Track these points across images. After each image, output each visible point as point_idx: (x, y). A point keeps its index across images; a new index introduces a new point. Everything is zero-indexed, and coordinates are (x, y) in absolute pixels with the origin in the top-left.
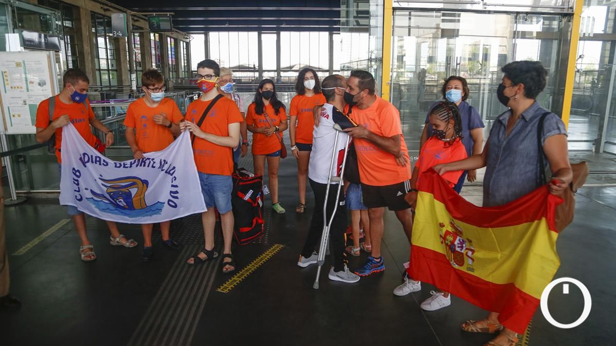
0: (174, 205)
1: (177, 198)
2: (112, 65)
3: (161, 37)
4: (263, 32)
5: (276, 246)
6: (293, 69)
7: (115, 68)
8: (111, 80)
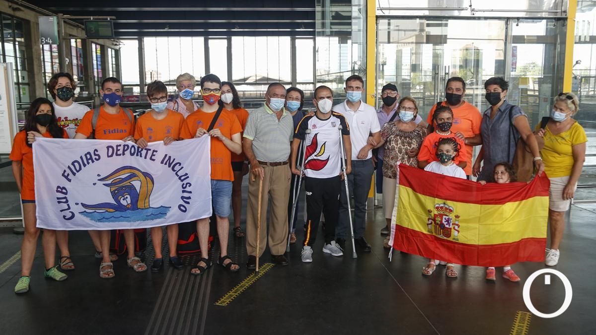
2: (23, 78)
3: (84, 42)
4: (210, 37)
5: (266, 264)
6: (247, 82)
7: (26, 81)
8: (22, 96)
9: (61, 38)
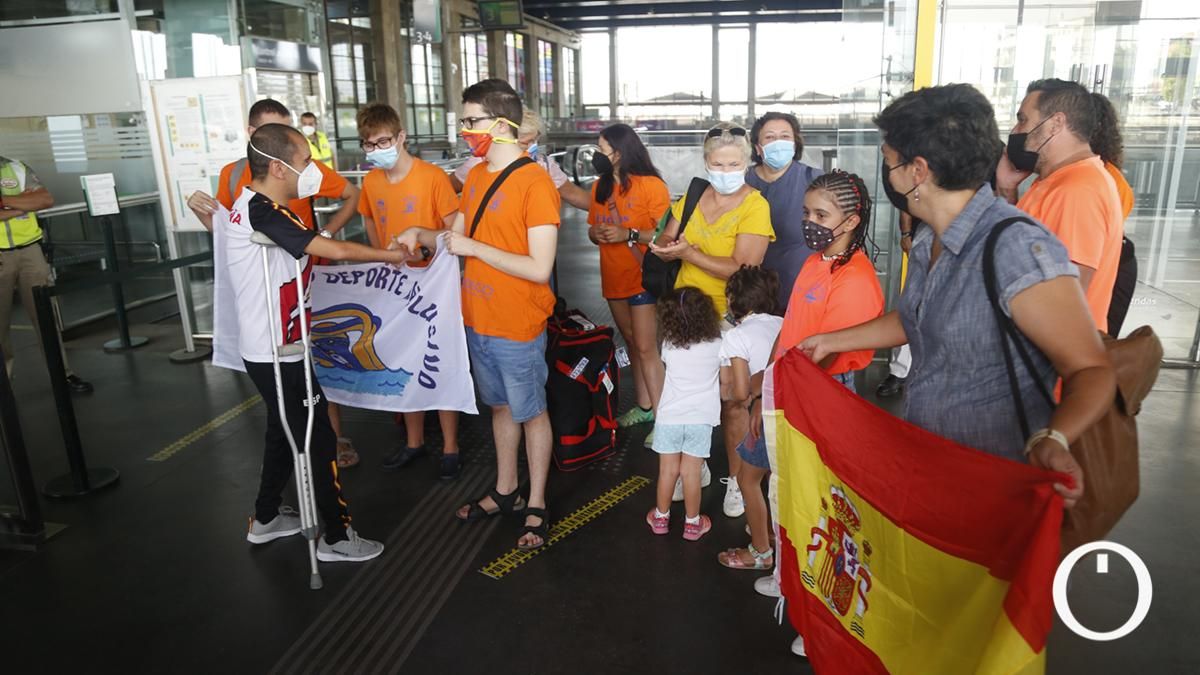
0: (429, 382)
1: (435, 369)
2: (437, 97)
3: (527, 40)
4: (722, 25)
5: (634, 479)
6: (783, 99)
7: (440, 101)
8: (434, 124)
9: (445, 31)
